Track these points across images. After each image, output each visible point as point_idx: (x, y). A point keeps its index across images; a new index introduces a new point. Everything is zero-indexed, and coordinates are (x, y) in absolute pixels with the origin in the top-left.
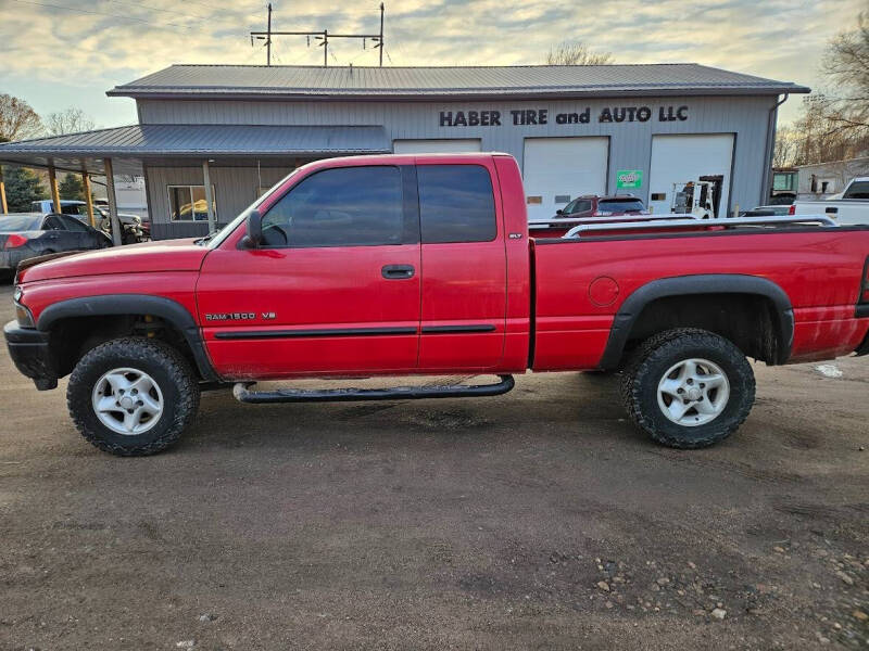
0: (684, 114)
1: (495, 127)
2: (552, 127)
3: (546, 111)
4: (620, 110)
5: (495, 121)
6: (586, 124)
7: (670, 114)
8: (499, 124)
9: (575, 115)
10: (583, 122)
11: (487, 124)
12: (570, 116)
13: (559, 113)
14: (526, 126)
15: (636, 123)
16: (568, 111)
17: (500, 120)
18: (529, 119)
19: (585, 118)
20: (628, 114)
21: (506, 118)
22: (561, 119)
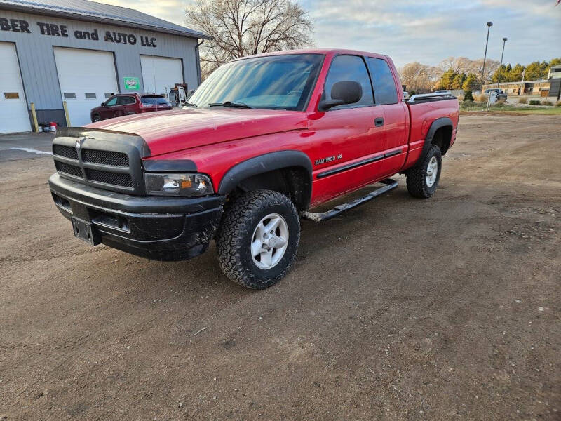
0: (155, 43)
1: (25, 34)
2: (72, 40)
3: (65, 27)
4: (117, 35)
5: (25, 28)
6: (95, 41)
7: (147, 42)
8: (29, 32)
9: (88, 33)
10: (94, 39)
11: (18, 31)
12: (85, 33)
13: (76, 30)
14: (51, 37)
15: (128, 44)
16: (83, 29)
17: (29, 28)
18: (53, 31)
19: (95, 37)
20: (122, 37)
21: (34, 27)
22: (78, 35)
